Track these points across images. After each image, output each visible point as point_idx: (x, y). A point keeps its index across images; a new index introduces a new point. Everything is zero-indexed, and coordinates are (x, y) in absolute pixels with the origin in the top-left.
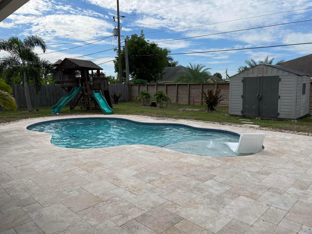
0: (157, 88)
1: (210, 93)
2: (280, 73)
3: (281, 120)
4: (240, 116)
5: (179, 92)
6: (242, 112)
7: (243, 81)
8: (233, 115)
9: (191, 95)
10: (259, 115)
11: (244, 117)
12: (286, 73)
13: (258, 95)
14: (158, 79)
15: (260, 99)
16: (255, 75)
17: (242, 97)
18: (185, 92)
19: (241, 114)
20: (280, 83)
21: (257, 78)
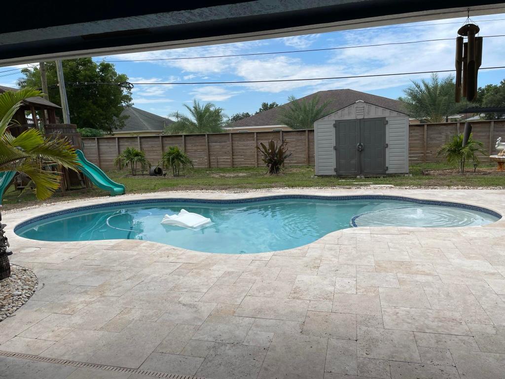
0: (140, 142)
2: (386, 114)
3: (391, 175)
4: (334, 176)
5: (188, 148)
6: (336, 170)
7: (335, 126)
8: (322, 176)
9: (211, 153)
10: (361, 172)
11: (339, 176)
12: (395, 114)
13: (358, 144)
14: (116, 128)
15: (361, 150)
16: (352, 117)
17: (336, 148)
18: (199, 147)
19: (335, 173)
20: (387, 127)
21: (356, 121)
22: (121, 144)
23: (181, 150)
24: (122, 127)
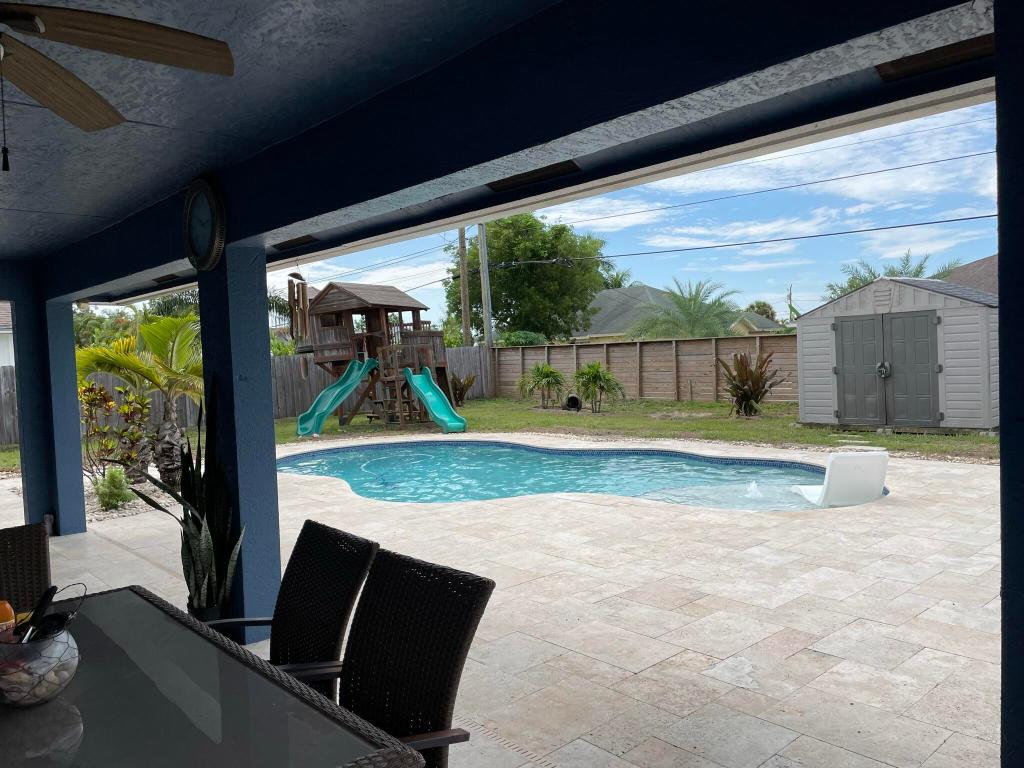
0: (577, 354)
1: (742, 364)
2: (938, 303)
3: (950, 432)
4: (832, 426)
5: (645, 365)
6: (837, 415)
7: (834, 327)
8: (811, 425)
9: (682, 374)
10: (888, 421)
11: (844, 427)
12: (956, 302)
13: (879, 364)
14: (578, 330)
15: (887, 376)
16: (868, 310)
17: (836, 371)
18: (662, 364)
19: (835, 421)
20: (939, 328)
21: (873, 318)
22: (552, 357)
23: (603, 368)
24: (587, 327)
